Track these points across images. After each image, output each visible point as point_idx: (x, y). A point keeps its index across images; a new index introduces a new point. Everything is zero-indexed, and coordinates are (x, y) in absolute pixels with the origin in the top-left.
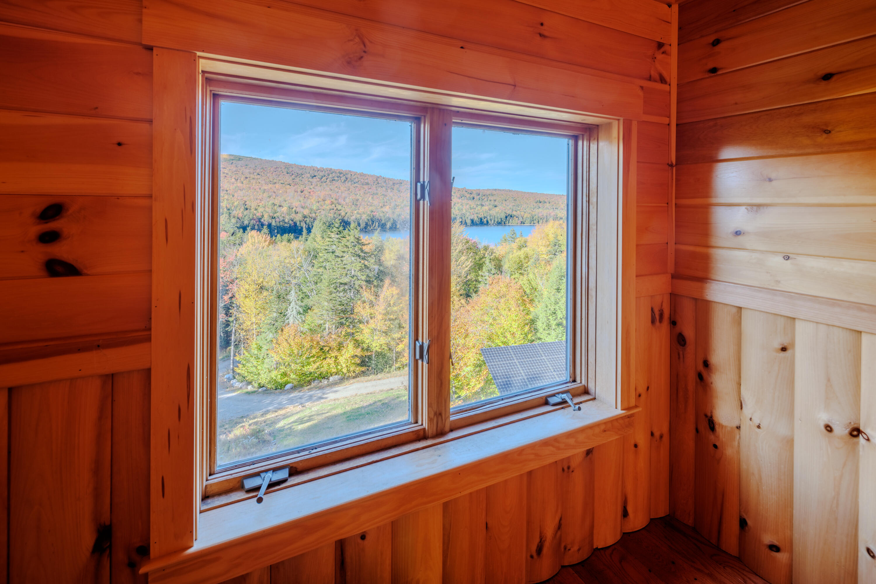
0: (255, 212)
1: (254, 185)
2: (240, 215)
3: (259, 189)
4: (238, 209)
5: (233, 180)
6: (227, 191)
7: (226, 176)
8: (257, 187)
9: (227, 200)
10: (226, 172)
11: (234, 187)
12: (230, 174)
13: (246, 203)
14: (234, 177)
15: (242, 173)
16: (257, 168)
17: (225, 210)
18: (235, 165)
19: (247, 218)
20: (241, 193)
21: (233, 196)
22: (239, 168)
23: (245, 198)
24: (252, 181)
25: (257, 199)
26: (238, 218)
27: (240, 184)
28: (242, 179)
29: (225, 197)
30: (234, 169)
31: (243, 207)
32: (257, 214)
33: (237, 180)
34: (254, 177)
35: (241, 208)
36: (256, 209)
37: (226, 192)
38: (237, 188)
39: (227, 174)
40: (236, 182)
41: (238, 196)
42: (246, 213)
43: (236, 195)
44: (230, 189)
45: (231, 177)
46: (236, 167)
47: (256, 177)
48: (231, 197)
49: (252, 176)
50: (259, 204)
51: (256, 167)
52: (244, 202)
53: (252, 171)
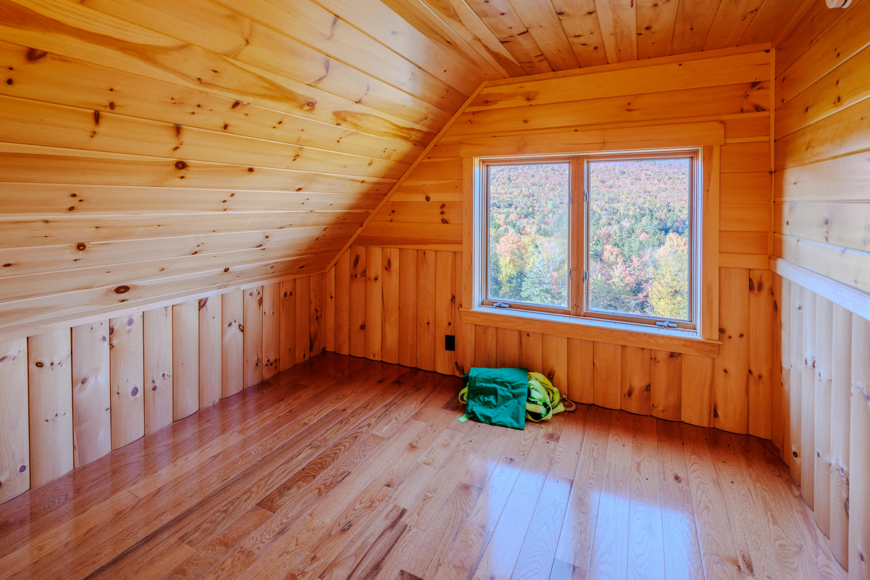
0: (679, 214)
1: (678, 185)
2: (663, 217)
3: (684, 190)
4: (660, 211)
5: (656, 181)
6: (649, 192)
7: (648, 178)
8: (682, 187)
9: (650, 201)
10: (648, 173)
11: (656, 188)
12: (653, 175)
13: (670, 205)
14: (657, 178)
15: (666, 174)
16: (682, 168)
17: (648, 211)
18: (658, 166)
19: (669, 220)
20: (664, 194)
21: (656, 198)
22: (662, 168)
23: (669, 200)
24: (676, 181)
25: (681, 200)
26: (661, 220)
27: (663, 186)
28: (665, 180)
29: (648, 199)
30: (657, 170)
31: (666, 209)
32: (681, 216)
33: (660, 181)
34: (678, 177)
35: (663, 209)
36: (680, 211)
37: (648, 194)
38: (660, 189)
39: (650, 175)
40: (658, 183)
41: (661, 198)
42: (668, 215)
43: (659, 196)
44: (652, 191)
45: (654, 179)
46: (659, 167)
47: (681, 177)
48: (654, 198)
49: (676, 176)
50: (684, 206)
51: (681, 166)
52: (667, 203)
53: (676, 170)
